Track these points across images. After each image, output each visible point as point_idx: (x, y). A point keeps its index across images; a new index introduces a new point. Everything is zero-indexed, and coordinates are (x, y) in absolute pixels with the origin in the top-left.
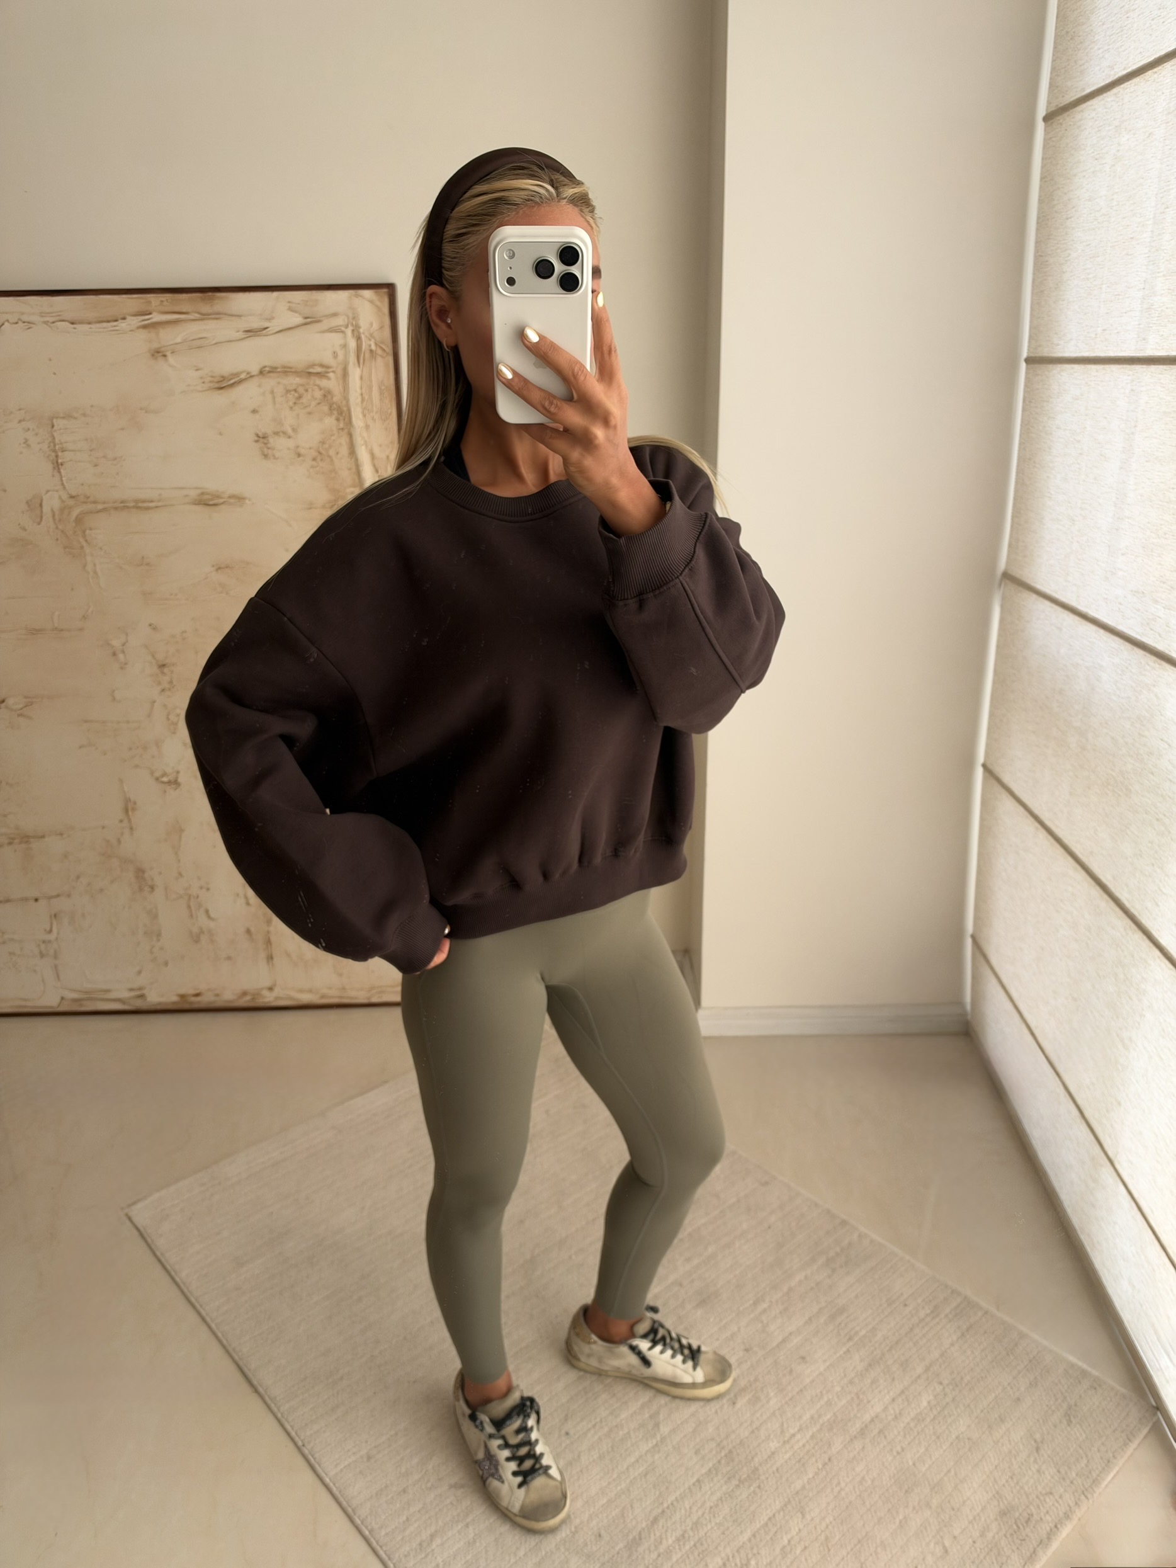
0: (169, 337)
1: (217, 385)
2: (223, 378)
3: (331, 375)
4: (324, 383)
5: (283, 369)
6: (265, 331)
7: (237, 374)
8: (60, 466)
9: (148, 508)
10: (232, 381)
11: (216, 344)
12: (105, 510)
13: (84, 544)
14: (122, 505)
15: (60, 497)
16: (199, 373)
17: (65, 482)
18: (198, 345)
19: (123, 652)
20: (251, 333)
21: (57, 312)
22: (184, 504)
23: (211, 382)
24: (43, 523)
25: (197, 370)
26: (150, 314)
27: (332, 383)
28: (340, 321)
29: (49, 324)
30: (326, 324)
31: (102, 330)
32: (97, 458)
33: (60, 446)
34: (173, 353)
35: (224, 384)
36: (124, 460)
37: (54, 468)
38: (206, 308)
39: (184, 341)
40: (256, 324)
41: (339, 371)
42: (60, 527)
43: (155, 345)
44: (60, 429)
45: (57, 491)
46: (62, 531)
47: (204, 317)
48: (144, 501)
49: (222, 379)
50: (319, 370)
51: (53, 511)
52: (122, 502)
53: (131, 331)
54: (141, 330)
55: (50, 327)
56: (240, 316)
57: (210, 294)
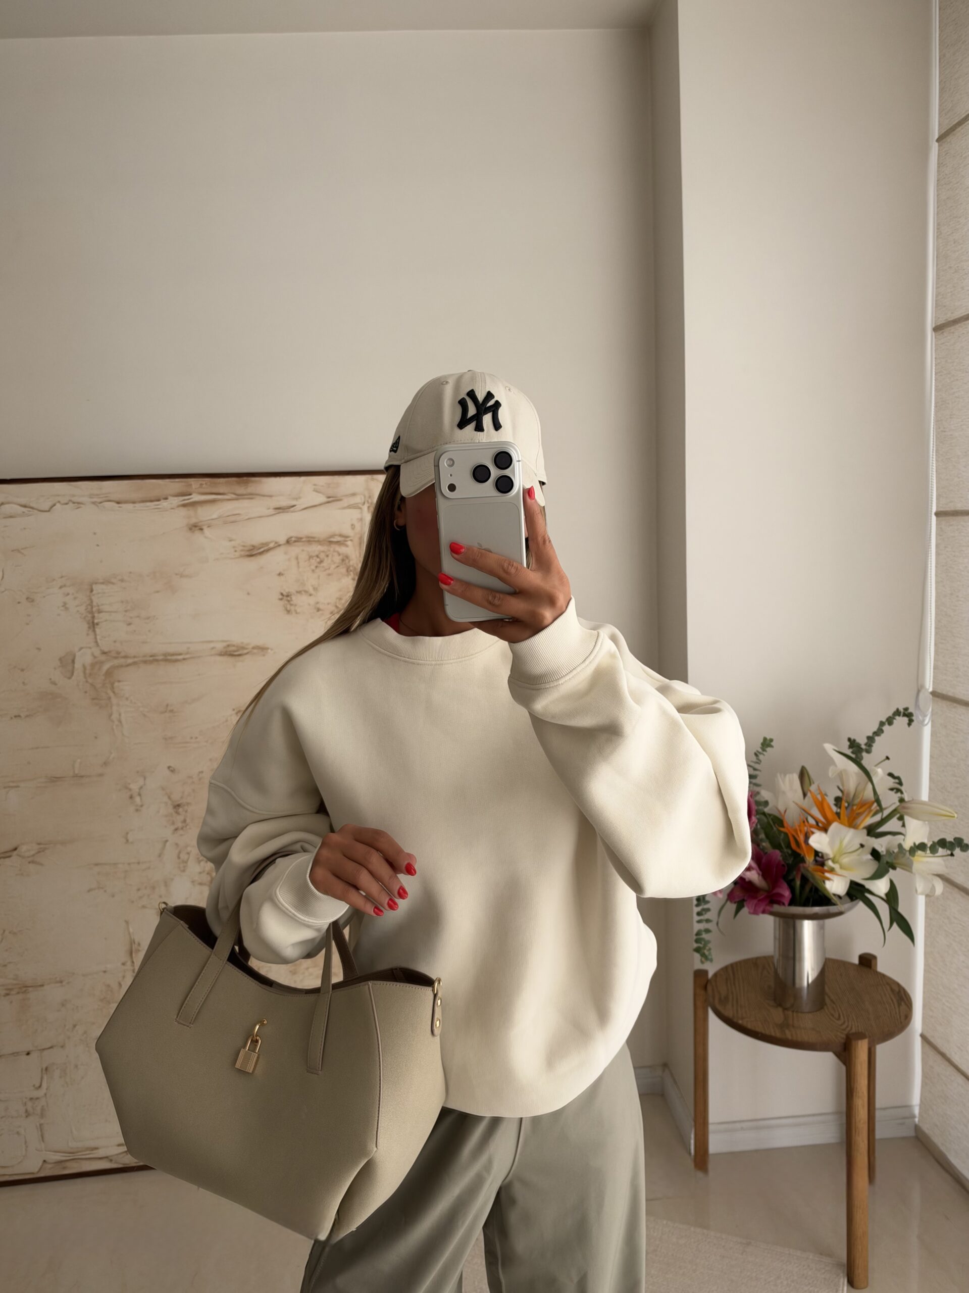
0: (205, 514)
1: (248, 553)
2: (254, 547)
3: (349, 543)
4: (342, 550)
5: (308, 539)
6: (292, 509)
7: (267, 544)
8: (96, 626)
9: (177, 661)
10: (262, 550)
11: (249, 519)
12: (135, 663)
13: (111, 694)
14: (151, 658)
15: (93, 655)
16: (233, 543)
17: (99, 641)
18: (231, 520)
19: (140, 795)
20: (280, 510)
21: (106, 494)
22: (212, 655)
23: (242, 550)
24: (73, 678)
25: (230, 541)
26: (190, 495)
27: (351, 550)
28: (358, 500)
29: (98, 504)
30: (346, 502)
31: (145, 508)
32: (131, 618)
33: (97, 608)
34: (208, 527)
35: (254, 552)
36: (157, 619)
37: (89, 628)
38: (241, 490)
39: (220, 517)
40: (284, 502)
41: (357, 540)
42: (90, 680)
43: (193, 521)
44: (99, 593)
45: (90, 648)
46: (92, 685)
47: (239, 497)
48: (173, 655)
49: (252, 548)
50: (339, 539)
51: (84, 667)
52: (151, 656)
53: (172, 509)
54: (182, 509)
55: (97, 506)
56: (271, 496)
57: (245, 478)
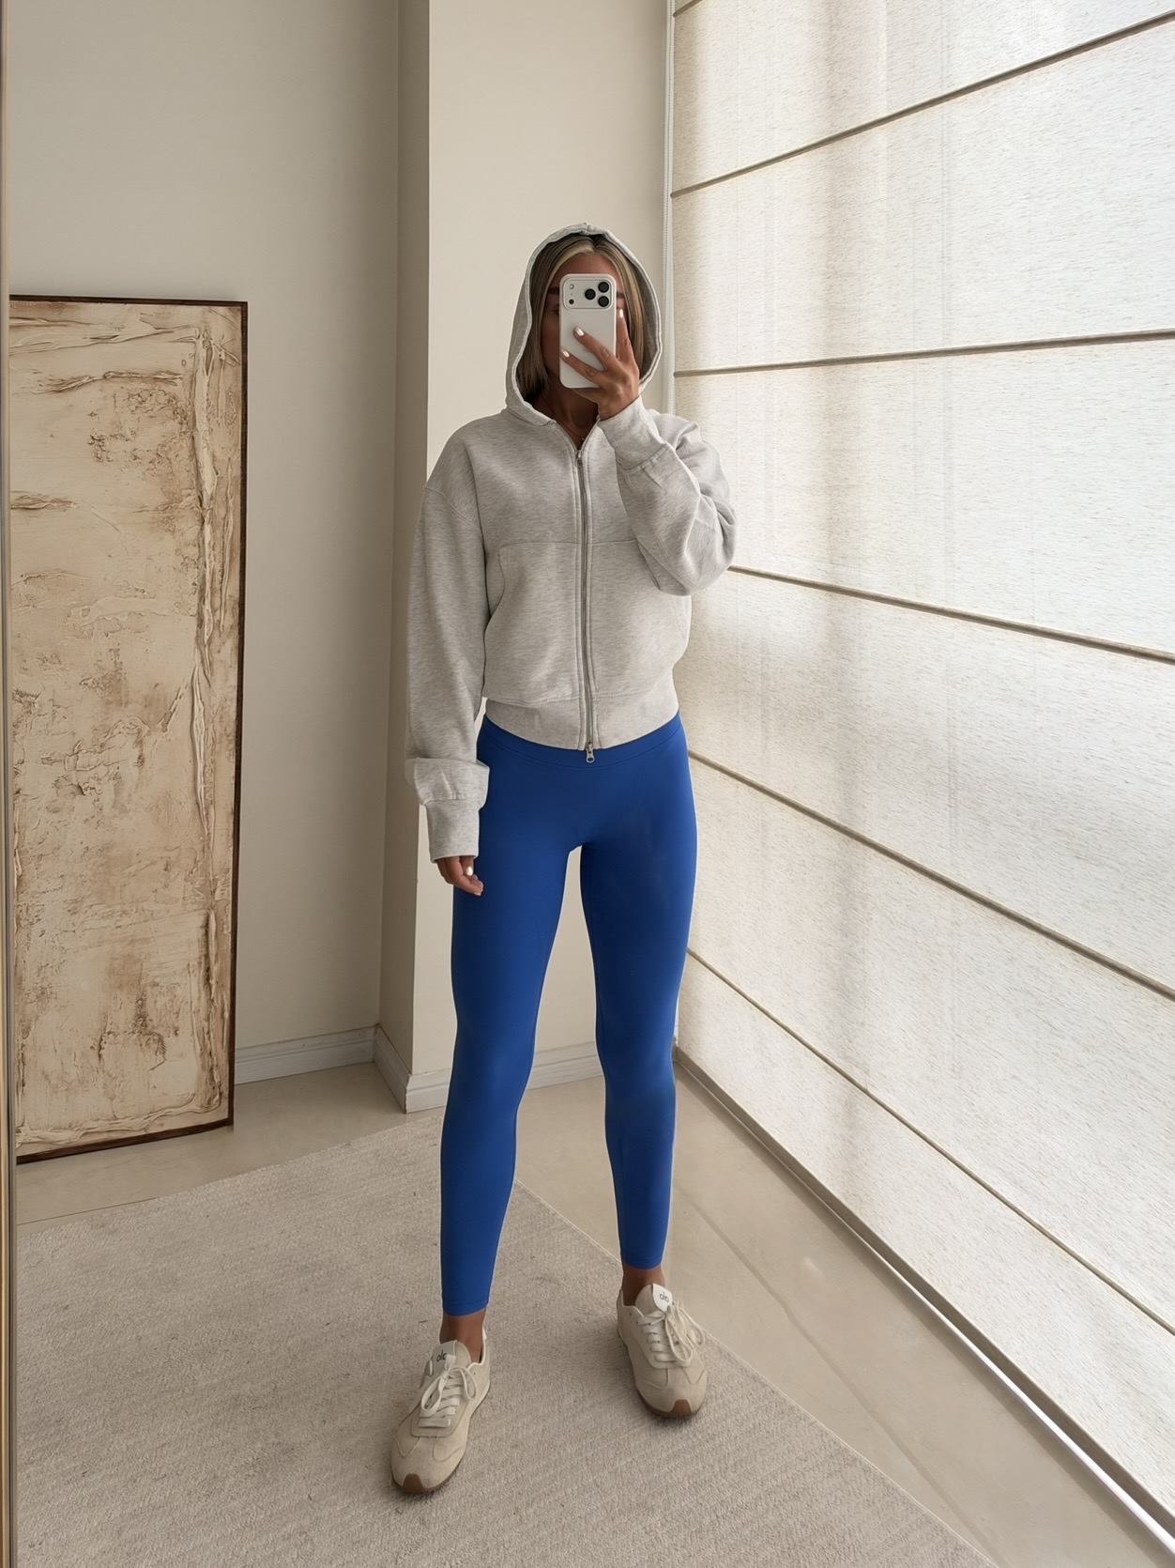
1: (55, 389)
2: (63, 382)
3: (178, 381)
4: (170, 389)
5: (128, 375)
6: (113, 339)
7: (79, 379)
10: (73, 385)
11: (59, 349)
16: (38, 375)
18: (40, 349)
20: (98, 340)
23: (49, 385)
25: (35, 373)
27: (179, 389)
28: (192, 333)
30: (176, 335)
35: (63, 387)
38: (53, 316)
39: (25, 345)
40: (104, 331)
41: (187, 378)
47: (51, 323)
49: (61, 383)
50: (167, 376)
56: (88, 324)
57: (60, 303)
